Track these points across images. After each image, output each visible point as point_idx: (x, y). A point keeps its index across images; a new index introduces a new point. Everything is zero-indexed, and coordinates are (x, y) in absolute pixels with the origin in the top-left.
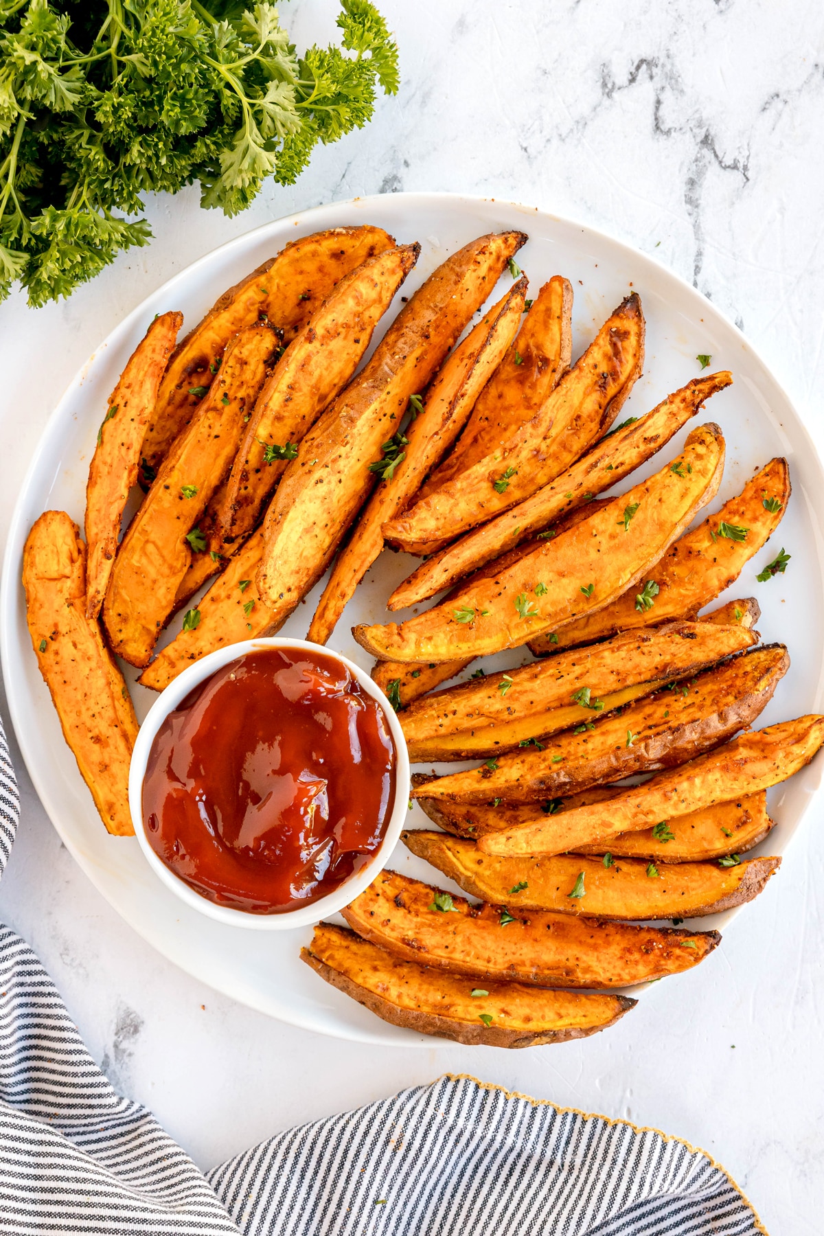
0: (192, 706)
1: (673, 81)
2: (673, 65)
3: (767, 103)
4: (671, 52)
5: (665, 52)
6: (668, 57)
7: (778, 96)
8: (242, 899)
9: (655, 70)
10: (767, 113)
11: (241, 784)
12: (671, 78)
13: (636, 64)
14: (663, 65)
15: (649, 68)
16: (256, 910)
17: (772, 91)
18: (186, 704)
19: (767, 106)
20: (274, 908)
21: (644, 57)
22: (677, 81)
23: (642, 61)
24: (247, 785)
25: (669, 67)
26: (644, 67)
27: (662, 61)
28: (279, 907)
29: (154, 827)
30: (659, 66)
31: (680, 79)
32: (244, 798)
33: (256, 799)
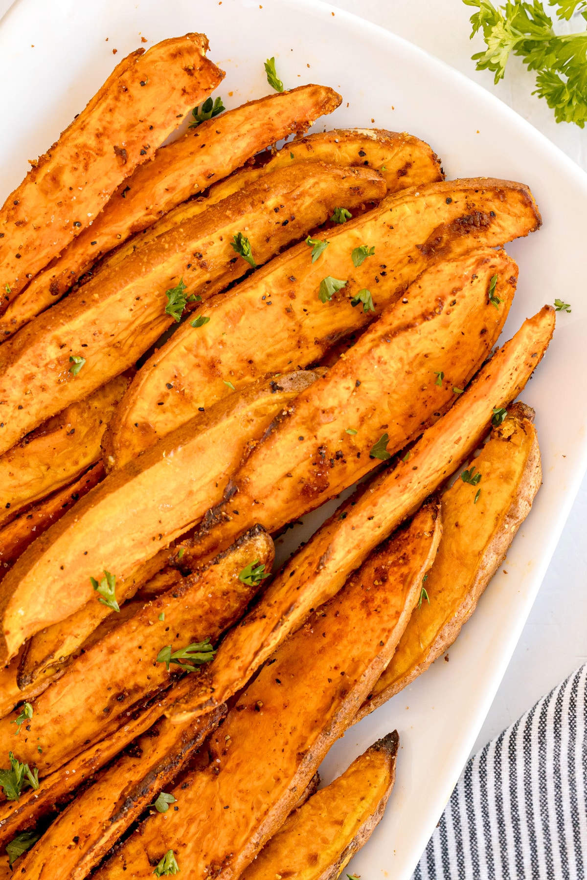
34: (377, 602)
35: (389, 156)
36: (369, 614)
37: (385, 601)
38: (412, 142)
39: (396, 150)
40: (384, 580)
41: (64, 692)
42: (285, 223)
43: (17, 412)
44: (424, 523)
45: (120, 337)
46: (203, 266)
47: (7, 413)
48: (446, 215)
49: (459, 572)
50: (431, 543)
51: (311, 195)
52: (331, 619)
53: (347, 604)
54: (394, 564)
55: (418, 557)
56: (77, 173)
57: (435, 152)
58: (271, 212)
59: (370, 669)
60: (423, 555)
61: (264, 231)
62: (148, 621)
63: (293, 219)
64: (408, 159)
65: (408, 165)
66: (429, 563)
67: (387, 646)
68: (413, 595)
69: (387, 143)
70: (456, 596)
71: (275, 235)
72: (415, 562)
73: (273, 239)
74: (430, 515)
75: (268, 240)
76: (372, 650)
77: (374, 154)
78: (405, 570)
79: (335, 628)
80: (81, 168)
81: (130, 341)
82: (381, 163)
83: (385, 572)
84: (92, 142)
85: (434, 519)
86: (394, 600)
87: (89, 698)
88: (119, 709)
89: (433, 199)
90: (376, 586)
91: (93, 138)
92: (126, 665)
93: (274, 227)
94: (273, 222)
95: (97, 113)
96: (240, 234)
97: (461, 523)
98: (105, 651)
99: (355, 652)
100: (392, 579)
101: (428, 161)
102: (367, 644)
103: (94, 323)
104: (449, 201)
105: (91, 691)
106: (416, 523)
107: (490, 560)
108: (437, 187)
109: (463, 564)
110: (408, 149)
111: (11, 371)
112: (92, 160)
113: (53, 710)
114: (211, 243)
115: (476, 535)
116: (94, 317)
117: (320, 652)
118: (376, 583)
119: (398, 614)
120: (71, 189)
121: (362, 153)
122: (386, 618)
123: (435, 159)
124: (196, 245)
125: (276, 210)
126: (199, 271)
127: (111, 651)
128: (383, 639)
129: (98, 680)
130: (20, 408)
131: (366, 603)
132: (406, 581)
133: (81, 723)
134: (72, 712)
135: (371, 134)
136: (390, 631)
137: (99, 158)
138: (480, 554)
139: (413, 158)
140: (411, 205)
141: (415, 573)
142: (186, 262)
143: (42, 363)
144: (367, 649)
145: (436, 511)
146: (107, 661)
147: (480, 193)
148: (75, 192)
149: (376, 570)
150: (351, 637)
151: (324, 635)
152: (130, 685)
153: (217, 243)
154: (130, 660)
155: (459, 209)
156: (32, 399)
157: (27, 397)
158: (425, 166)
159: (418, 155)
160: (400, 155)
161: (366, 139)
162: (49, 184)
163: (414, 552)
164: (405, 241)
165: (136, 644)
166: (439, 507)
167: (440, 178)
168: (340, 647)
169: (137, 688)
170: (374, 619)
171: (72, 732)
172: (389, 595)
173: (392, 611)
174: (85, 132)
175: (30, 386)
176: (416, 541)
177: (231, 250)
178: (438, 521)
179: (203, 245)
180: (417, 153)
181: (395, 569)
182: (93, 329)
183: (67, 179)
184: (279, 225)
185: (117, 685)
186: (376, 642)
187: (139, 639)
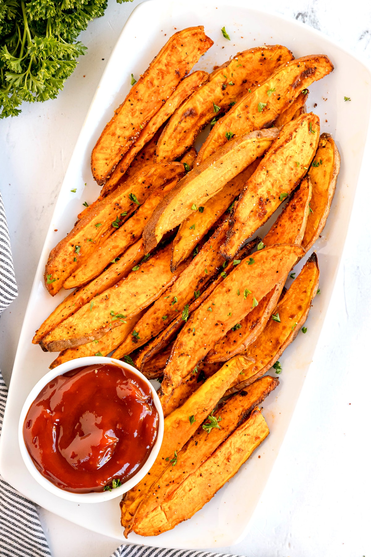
0: (71, 377)
1: (315, 24)
2: (315, 16)
3: (362, 36)
4: (314, 10)
5: (311, 9)
6: (313, 12)
7: (367, 32)
8: (55, 477)
9: (306, 19)
10: (362, 40)
11: (78, 424)
12: (314, 23)
13: (296, 15)
14: (310, 16)
15: (303, 17)
16: (59, 485)
17: (365, 30)
18: (68, 375)
19: (362, 37)
20: (67, 488)
21: (300, 12)
22: (317, 24)
23: (299, 14)
24: (80, 425)
25: (313, 17)
26: (300, 17)
27: (309, 14)
28: (70, 488)
29: (29, 427)
30: (308, 16)
31: (318, 23)
32: (77, 431)
33: (82, 434)
34: (294, 217)
35: (273, 54)
36: (292, 222)
37: (297, 215)
38: (280, 47)
39: (275, 51)
40: (295, 208)
41: (181, 282)
42: (149, 187)
43: (63, 273)
44: (304, 184)
45: (95, 240)
46: (120, 208)
47: (59, 275)
48: (298, 72)
49: (321, 199)
50: (309, 191)
51: (155, 175)
52: (279, 227)
53: (283, 221)
54: (297, 202)
55: (305, 197)
56: (160, 80)
57: (289, 49)
58: (141, 184)
59: (296, 240)
60: (307, 195)
61: (141, 192)
62: (207, 250)
63: (151, 185)
64: (280, 54)
65: (280, 56)
66: (310, 198)
67: (301, 230)
68: (307, 210)
69: (272, 50)
70: (323, 208)
71: (146, 193)
72: (304, 199)
73: (146, 194)
74: (306, 181)
75: (144, 195)
76: (296, 233)
77: (267, 54)
78: (301, 203)
79: (281, 230)
80: (161, 78)
81: (99, 240)
82: (270, 57)
83: (295, 205)
84: (164, 68)
85: (308, 182)
86: (300, 214)
87: (190, 283)
88: (201, 285)
89: (293, 67)
90: (292, 211)
91: (164, 66)
92: (201, 268)
93: (144, 190)
94: (144, 187)
95: (165, 56)
96: (131, 194)
97: (316, 182)
98: (194, 265)
99: (290, 236)
100: (297, 207)
101: (287, 53)
102: (293, 232)
103: (83, 236)
104: (299, 66)
105: (190, 281)
106: (302, 186)
107: (331, 192)
108: (293, 62)
109: (322, 196)
110: (279, 50)
111: (57, 259)
112: (165, 75)
113: (178, 290)
114: (121, 199)
115: (324, 184)
116: (83, 234)
117: (277, 240)
118: (292, 210)
119: (302, 218)
120: (158, 86)
121: (263, 55)
122: (298, 221)
123: (289, 52)
124: (115, 200)
125: (143, 183)
126: (119, 210)
127: (196, 264)
128: (299, 228)
129: (193, 276)
130: (64, 271)
131: (290, 218)
132: (303, 206)
133: (188, 293)
134: (185, 290)
135: (265, 47)
136: (301, 225)
137: (168, 75)
138: (327, 190)
139: (282, 53)
140: (285, 70)
141: (305, 202)
142: (113, 208)
143: (68, 254)
144: (294, 234)
145: (308, 179)
146: (195, 268)
147: (309, 61)
148: (160, 88)
149: (291, 206)
150: (287, 231)
151: (277, 234)
152: (204, 276)
153: (123, 199)
154: (203, 266)
155: (303, 68)
156: (67, 267)
157: (65, 267)
158: (287, 56)
159: (284, 52)
160: (277, 53)
161: (263, 49)
162: (150, 85)
163: (303, 195)
164: (285, 84)
165: (204, 259)
166: (309, 177)
167: (293, 59)
168: (284, 236)
169: (207, 276)
170: (294, 223)
171: (186, 298)
172: (298, 213)
173: (300, 218)
174: (160, 64)
175: (65, 263)
176: (303, 191)
177: (130, 200)
178: (310, 182)
179: (118, 200)
180: (283, 51)
181: (298, 203)
182: (84, 238)
183: (156, 82)
184: (146, 189)
185: (199, 276)
186: (296, 230)
187: (204, 257)
